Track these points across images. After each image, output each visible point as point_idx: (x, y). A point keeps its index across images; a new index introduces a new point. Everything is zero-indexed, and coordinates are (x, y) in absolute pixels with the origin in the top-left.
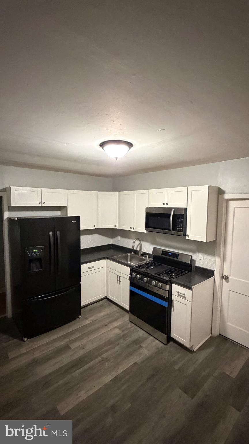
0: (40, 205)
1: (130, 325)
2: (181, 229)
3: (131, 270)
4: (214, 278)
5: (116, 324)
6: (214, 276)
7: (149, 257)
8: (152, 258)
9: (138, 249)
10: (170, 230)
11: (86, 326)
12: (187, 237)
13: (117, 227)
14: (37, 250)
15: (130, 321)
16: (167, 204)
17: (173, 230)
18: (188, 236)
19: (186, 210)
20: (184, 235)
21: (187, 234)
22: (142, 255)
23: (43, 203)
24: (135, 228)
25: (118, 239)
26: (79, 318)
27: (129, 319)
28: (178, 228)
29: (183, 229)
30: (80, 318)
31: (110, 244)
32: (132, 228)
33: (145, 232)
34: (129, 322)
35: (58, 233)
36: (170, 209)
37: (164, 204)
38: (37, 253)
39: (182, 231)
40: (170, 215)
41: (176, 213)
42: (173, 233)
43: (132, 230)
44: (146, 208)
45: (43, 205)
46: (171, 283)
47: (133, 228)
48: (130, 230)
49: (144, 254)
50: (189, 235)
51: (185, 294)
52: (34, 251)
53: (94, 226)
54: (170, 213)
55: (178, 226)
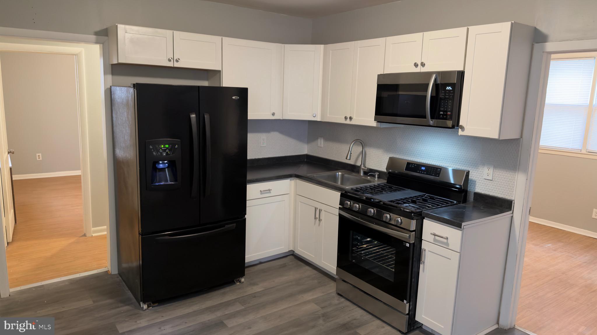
0: (170, 64)
1: (337, 300)
2: (449, 113)
3: (342, 195)
4: (511, 215)
5: (308, 296)
6: (511, 212)
7: (379, 178)
8: (385, 179)
9: (359, 164)
10: (425, 117)
11: (254, 296)
12: (460, 130)
13: (318, 119)
14: (167, 146)
15: (339, 294)
16: (423, 65)
17: (432, 117)
18: (462, 128)
19: (461, 75)
20: (453, 127)
21: (461, 123)
22: (365, 173)
23: (177, 61)
24: (354, 117)
25: (319, 144)
26: (240, 282)
27: (335, 290)
28: (441, 113)
29: (452, 114)
30: (243, 283)
31: (302, 154)
32: (348, 118)
33: (374, 124)
34: (334, 294)
35: (207, 117)
36: (429, 74)
37: (416, 65)
38: (167, 151)
39: (451, 119)
40: (427, 85)
41: (439, 82)
42: (431, 122)
43: (348, 122)
44: (379, 76)
45: (177, 65)
46: (420, 217)
47: (351, 118)
48: (343, 121)
49: (370, 172)
50: (464, 126)
51: (447, 238)
52: (162, 146)
53: (273, 114)
54: (426, 83)
55: (442, 109)
